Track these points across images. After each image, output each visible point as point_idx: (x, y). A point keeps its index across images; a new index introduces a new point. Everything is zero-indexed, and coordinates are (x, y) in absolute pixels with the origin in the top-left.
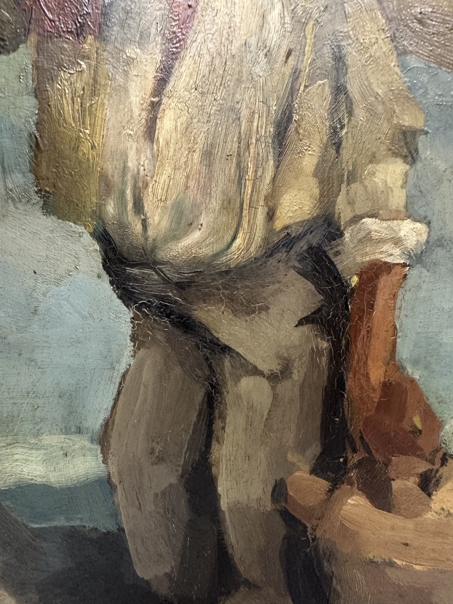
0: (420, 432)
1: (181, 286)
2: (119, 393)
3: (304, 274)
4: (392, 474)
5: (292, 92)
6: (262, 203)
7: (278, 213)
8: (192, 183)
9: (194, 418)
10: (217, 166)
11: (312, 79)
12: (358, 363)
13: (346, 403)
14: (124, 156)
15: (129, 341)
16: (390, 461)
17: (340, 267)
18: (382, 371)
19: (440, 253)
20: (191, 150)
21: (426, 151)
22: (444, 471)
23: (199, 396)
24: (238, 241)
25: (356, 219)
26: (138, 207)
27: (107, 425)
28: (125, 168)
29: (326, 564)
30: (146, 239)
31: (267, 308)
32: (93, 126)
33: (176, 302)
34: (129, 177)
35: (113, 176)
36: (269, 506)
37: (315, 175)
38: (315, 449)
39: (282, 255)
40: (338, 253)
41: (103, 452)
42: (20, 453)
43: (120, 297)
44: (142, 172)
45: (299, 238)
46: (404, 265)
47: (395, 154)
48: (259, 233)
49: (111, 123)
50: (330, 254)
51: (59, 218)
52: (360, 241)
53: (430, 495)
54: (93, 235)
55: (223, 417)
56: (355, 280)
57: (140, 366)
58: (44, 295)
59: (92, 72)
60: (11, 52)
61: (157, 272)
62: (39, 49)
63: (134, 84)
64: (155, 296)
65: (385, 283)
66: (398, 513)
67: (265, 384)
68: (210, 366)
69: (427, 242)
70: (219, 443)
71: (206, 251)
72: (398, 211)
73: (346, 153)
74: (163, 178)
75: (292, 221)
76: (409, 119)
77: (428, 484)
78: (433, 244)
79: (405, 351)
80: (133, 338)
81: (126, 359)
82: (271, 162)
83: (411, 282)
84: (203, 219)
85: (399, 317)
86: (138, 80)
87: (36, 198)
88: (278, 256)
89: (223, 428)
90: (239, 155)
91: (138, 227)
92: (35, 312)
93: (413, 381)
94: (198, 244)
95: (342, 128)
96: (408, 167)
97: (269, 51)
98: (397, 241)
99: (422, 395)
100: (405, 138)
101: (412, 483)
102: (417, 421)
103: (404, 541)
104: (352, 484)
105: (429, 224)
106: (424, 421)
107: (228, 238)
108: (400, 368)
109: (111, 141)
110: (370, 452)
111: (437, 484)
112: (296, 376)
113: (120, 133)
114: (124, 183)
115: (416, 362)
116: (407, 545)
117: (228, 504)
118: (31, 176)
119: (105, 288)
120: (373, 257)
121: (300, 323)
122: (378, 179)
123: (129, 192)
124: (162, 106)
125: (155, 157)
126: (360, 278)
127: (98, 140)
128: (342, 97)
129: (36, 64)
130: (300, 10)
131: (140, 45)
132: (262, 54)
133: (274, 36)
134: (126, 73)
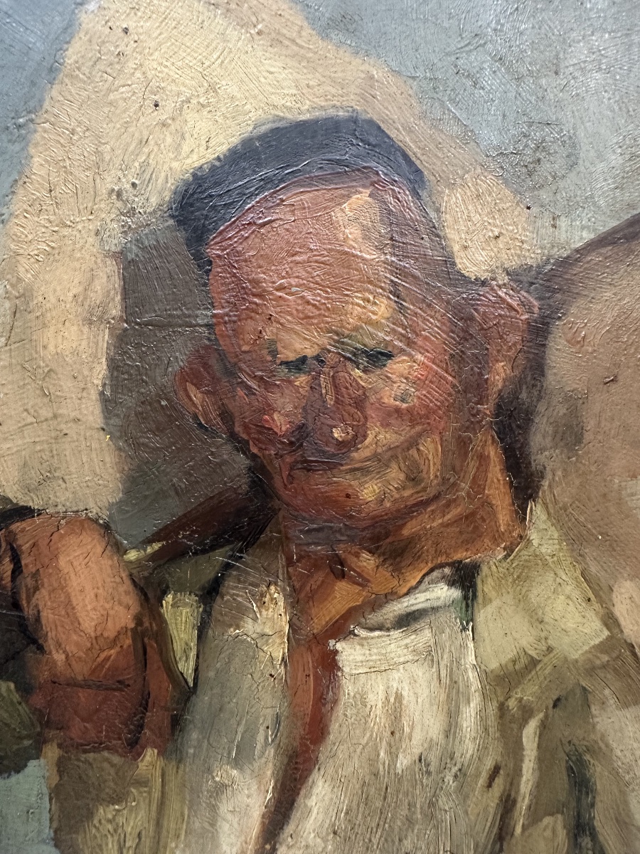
5: (502, 834)
11: (536, 816)
59: (154, 807)
60: (13, 773)
62: (61, 766)
63: (226, 827)
86: (235, 818)
97: (460, 770)
128: (588, 840)
129: (56, 793)
130: (512, 703)
131: (237, 763)
132: (449, 778)
133: (468, 747)
134: (214, 809)
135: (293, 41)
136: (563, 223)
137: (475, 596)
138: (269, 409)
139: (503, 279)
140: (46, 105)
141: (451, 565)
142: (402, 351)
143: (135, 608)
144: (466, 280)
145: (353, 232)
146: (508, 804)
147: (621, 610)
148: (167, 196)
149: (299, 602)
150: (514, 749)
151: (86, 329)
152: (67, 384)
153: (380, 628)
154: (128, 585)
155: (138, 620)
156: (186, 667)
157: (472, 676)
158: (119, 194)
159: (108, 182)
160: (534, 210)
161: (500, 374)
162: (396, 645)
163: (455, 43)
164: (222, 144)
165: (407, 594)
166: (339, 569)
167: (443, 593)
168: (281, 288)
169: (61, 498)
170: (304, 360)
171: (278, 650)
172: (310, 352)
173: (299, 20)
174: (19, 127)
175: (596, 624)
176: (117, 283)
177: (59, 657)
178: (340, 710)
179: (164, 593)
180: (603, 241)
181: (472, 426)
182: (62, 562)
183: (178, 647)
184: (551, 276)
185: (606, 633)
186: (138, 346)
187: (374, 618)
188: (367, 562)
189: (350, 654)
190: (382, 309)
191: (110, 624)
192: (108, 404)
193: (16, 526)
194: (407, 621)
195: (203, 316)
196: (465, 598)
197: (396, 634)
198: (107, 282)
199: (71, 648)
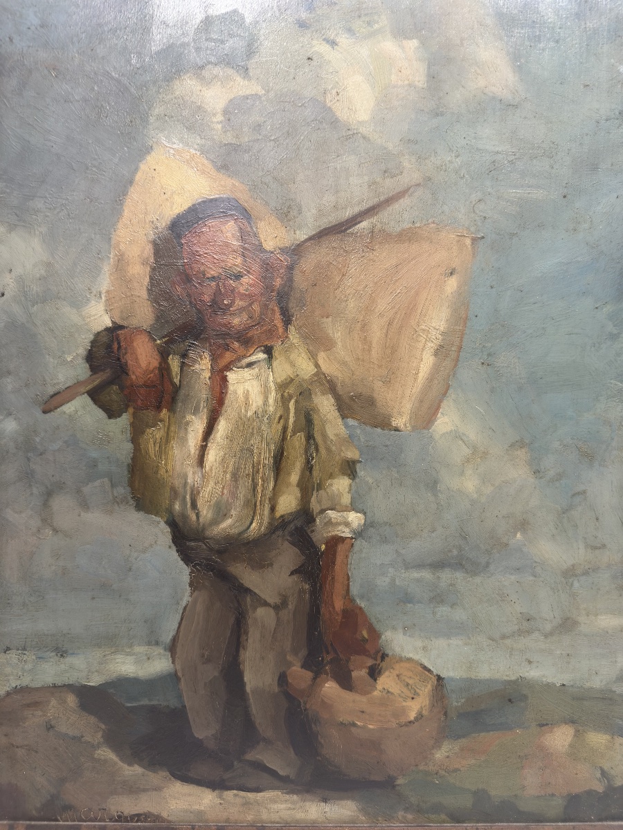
0: (367, 640)
1: (220, 552)
2: (182, 619)
3: (293, 544)
4: (352, 667)
5: (284, 438)
6: (267, 502)
7: (277, 509)
8: (225, 491)
9: (228, 634)
10: (241, 482)
11: (294, 433)
12: (327, 597)
13: (321, 623)
14: (185, 477)
15: (188, 587)
16: (350, 658)
17: (314, 539)
18: (342, 603)
19: (372, 530)
20: (225, 472)
21: (361, 473)
22: (383, 664)
23: (232, 620)
24: (254, 525)
25: (323, 511)
26: (194, 505)
27: (175, 640)
28: (186, 483)
29: (313, 726)
30: (199, 524)
31: (271, 565)
32: (166, 459)
33: (216, 562)
34: (188, 488)
35: (178, 488)
36: (276, 689)
37: (298, 485)
38: (304, 652)
39: (280, 533)
40: (313, 531)
41: (172, 656)
42: (120, 658)
43: (182, 560)
44: (196, 486)
45: (290, 522)
46: (352, 538)
47: (344, 474)
48: (266, 520)
49: (177, 458)
50: (309, 531)
51: (146, 513)
52: (326, 524)
53: (375, 680)
54: (166, 522)
55: (246, 633)
56: (323, 547)
57: (195, 602)
58: (136, 559)
59: (166, 429)
61: (204, 544)
62: (134, 415)
63: (190, 436)
64: (203, 558)
65: (341, 548)
66: (356, 692)
67: (272, 612)
68: (238, 601)
69: (365, 524)
70: (244, 649)
71: (235, 531)
72: (347, 507)
73: (315, 473)
74: (209, 488)
75: (285, 513)
76: (352, 454)
77: (374, 673)
78: (368, 525)
79: (355, 590)
80: (191, 585)
81: (186, 599)
82: (272, 479)
83: (356, 548)
84: (233, 512)
85: (350, 570)
86: (193, 433)
87: (132, 502)
88: (278, 533)
89: (247, 640)
90: (253, 475)
91: (194, 517)
92: (130, 569)
93: (361, 608)
94: (230, 527)
95: (312, 459)
96: (351, 481)
97: (269, 416)
98: (347, 524)
99: (366, 617)
100: (349, 465)
101: (363, 673)
102: (365, 633)
103: (361, 710)
104: (327, 675)
105: (365, 514)
106: (369, 633)
107: (248, 523)
108: (352, 601)
109: (178, 468)
110: (337, 654)
111: (380, 673)
112: (290, 607)
113: (183, 463)
114: (186, 492)
115: (362, 597)
116: (363, 712)
117: (251, 688)
118: (129, 489)
119: (174, 555)
120: (333, 533)
121: (292, 573)
122: (335, 488)
123: (188, 497)
124: (208, 448)
125: (203, 477)
126: (326, 546)
127: (169, 467)
128: (312, 442)
129: (132, 424)
130: (286, 394)
131: (194, 414)
132: (265, 419)
133: (271, 409)
134: (186, 429)
135: (209, 173)
136: (298, 232)
137: (272, 357)
138: (203, 294)
139: (278, 251)
140: (129, 193)
141: (264, 346)
142: (246, 275)
143: (159, 360)
144: (266, 251)
145: (229, 235)
146: (285, 429)
147: (321, 362)
148: (169, 223)
149: (214, 359)
150: (287, 410)
151: (142, 266)
152: (136, 284)
153: (241, 367)
154: (156, 353)
155: (160, 364)
156: (177, 381)
157: (272, 384)
158: (153, 222)
159: (149, 218)
160: (288, 228)
161: (278, 282)
162: (247, 373)
163: (260, 174)
164: (186, 206)
165: (249, 356)
166: (227, 348)
167: (262, 356)
168: (206, 253)
169: (134, 322)
170: (214, 277)
171: (207, 374)
172: (216, 275)
173: (210, 166)
174: (120, 200)
175: (313, 367)
176: (152, 251)
177: (134, 377)
178: (228, 396)
179: (169, 355)
180: (310, 239)
181: (270, 299)
182: (135, 344)
183: (174, 374)
184: (294, 250)
185: (316, 370)
186: (159, 272)
187: (239, 365)
188: (236, 345)
189: (231, 376)
190: (239, 260)
191: (151, 366)
192: (149, 291)
193: (120, 332)
194: (250, 365)
195: (180, 262)
196: (269, 358)
197: (246, 369)
198: (149, 251)
199: (138, 374)
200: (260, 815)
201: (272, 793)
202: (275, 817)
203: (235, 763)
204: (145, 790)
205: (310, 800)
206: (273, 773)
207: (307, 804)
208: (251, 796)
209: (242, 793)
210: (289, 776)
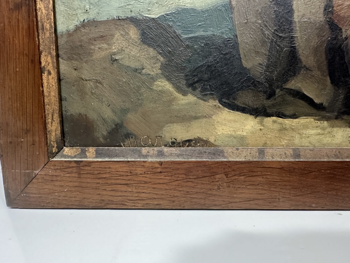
200: (293, 140)
201: (306, 120)
202: (305, 142)
203: (277, 91)
204: (196, 118)
205: (337, 126)
206: (309, 101)
207: (335, 129)
208: (287, 122)
209: (280, 120)
210: (322, 104)
